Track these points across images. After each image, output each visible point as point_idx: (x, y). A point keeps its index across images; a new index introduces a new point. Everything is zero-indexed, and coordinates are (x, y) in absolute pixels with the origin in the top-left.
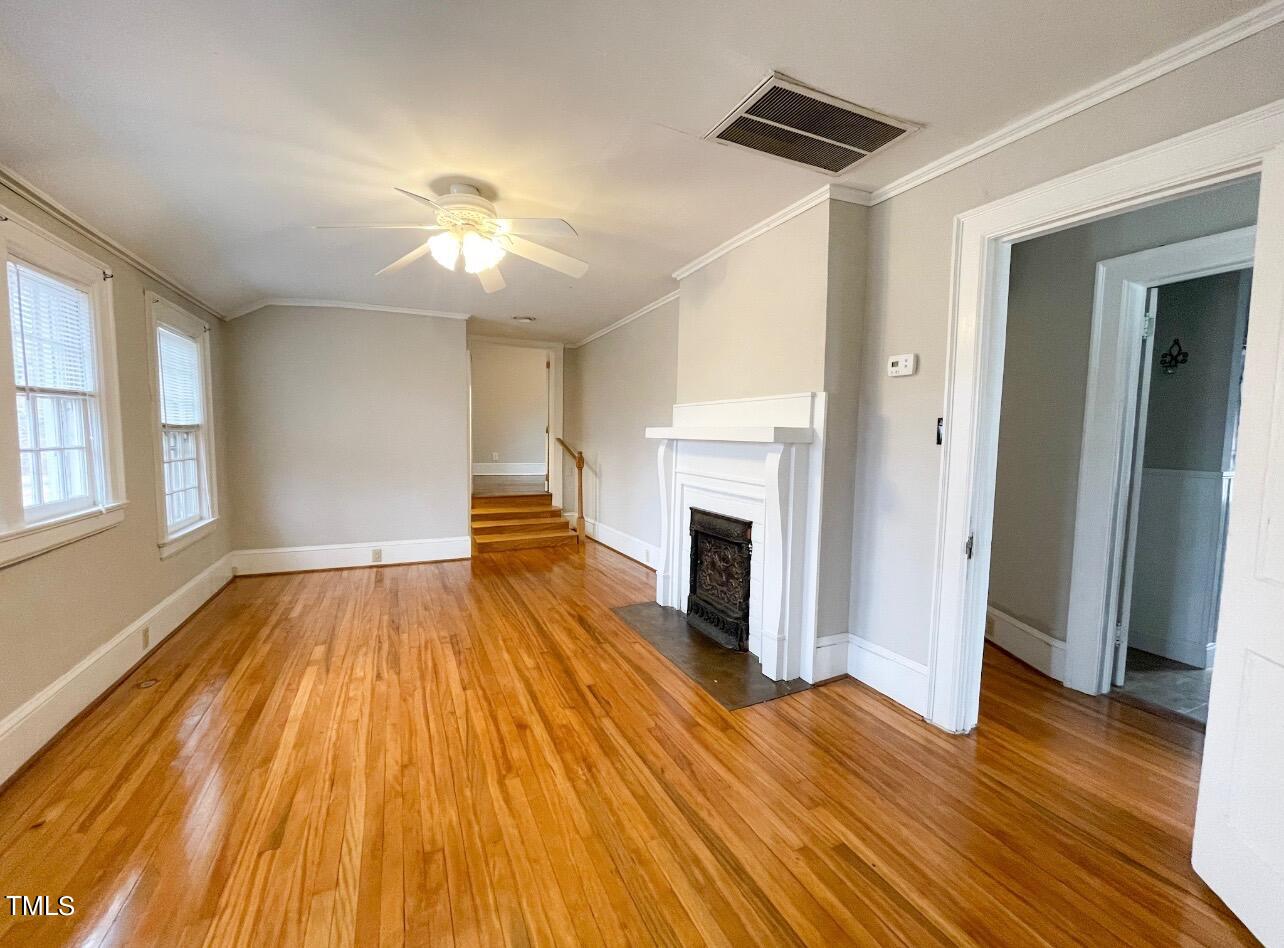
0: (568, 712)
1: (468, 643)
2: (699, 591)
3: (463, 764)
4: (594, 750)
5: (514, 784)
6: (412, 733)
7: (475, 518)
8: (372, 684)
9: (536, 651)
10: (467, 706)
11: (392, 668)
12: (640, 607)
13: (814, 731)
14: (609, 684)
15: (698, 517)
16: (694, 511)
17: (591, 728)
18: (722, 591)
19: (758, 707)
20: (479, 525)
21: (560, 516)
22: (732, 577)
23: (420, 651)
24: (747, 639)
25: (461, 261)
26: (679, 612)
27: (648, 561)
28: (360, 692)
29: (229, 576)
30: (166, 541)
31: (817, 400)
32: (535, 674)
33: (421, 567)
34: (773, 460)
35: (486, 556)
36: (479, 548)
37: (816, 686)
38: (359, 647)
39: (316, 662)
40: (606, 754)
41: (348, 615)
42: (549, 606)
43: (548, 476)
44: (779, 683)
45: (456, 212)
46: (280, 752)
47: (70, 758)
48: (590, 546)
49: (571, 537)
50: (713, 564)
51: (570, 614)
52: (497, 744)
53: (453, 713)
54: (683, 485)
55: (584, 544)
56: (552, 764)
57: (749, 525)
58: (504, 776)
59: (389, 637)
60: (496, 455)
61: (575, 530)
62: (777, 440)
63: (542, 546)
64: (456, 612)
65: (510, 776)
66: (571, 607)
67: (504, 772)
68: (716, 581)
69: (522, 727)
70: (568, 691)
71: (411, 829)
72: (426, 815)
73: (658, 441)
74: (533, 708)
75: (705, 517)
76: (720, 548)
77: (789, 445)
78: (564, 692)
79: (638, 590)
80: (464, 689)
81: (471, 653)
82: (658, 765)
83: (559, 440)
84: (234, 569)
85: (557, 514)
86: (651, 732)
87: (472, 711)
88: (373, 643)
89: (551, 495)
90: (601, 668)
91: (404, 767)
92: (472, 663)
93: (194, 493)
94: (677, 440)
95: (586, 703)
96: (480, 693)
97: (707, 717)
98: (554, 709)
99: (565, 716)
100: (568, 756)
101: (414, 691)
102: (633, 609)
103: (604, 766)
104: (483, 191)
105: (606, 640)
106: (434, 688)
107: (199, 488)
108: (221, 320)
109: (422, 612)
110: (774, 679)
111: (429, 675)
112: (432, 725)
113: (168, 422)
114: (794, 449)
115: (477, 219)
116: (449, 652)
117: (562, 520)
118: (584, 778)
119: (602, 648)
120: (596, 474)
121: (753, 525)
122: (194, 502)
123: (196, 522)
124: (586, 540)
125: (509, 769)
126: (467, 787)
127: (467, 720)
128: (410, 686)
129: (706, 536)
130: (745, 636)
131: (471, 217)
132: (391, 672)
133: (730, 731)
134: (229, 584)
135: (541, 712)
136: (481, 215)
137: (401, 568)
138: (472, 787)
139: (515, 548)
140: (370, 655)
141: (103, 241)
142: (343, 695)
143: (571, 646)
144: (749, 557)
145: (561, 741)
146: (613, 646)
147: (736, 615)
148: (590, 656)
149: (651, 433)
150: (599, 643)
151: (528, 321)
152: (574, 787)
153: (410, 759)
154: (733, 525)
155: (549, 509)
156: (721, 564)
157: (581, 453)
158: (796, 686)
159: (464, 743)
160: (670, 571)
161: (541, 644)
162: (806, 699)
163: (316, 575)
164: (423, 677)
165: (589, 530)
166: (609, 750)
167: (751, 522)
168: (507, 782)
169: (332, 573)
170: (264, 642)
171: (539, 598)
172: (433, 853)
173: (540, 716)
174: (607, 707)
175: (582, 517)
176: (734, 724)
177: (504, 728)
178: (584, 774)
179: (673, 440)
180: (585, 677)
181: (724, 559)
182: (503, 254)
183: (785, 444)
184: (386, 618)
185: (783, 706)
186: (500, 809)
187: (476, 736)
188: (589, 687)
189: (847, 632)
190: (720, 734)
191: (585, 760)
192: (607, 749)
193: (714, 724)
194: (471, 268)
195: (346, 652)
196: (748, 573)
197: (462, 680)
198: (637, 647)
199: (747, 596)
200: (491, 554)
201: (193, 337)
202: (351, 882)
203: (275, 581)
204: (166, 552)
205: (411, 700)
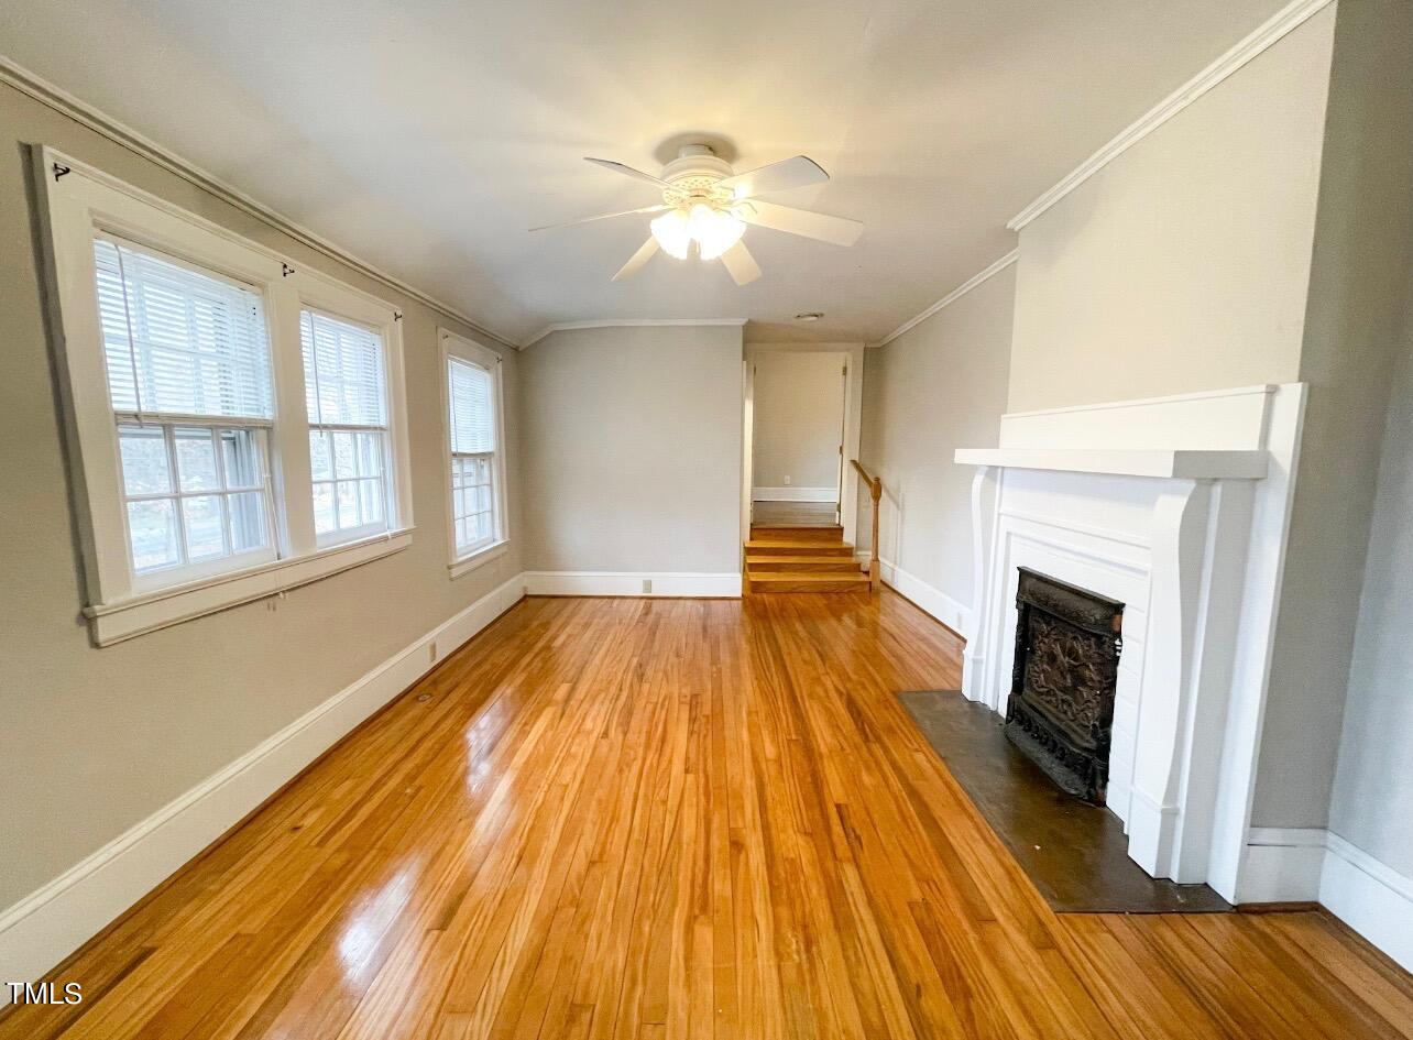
0: (801, 841)
1: (707, 710)
2: (1026, 690)
3: (654, 879)
4: (823, 916)
5: (704, 934)
6: (614, 819)
7: (749, 551)
8: (596, 741)
9: (782, 736)
10: (682, 796)
11: (622, 725)
12: (936, 696)
13: (1231, 1011)
14: (866, 808)
15: (1029, 583)
16: (1024, 574)
17: (826, 875)
18: (1063, 701)
19: (1113, 921)
20: (752, 560)
21: (851, 555)
22: (1084, 683)
23: (655, 709)
24: (1104, 786)
25: (694, 248)
26: (995, 714)
27: (959, 627)
28: (582, 748)
29: (521, 595)
30: (454, 563)
31: (1279, 400)
32: (773, 769)
33: (689, 603)
34: (1171, 508)
35: (758, 596)
36: (754, 588)
37: (1242, 910)
38: (599, 692)
39: (557, 703)
40: (837, 928)
41: (602, 653)
42: (814, 674)
43: (839, 506)
44: (1162, 884)
45: (681, 182)
46: (489, 805)
47: (345, 763)
48: (886, 596)
49: (862, 583)
50: (1052, 659)
51: (837, 690)
52: (701, 863)
53: (664, 802)
54: (1008, 533)
55: (878, 593)
56: (759, 918)
57: (1118, 608)
58: (696, 917)
59: (631, 685)
60: (787, 478)
61: (867, 573)
62: (1178, 473)
63: (824, 591)
64: (706, 664)
65: (702, 918)
66: (842, 681)
67: (697, 912)
68: (1055, 683)
69: (737, 845)
70: (808, 806)
71: (571, 958)
72: (591, 943)
73: (971, 469)
74: (758, 822)
75: (1042, 585)
76: (1065, 635)
77: (1204, 483)
78: (802, 805)
79: (938, 668)
80: (687, 771)
81: (708, 722)
82: (914, 977)
83: (854, 462)
84: (525, 588)
85: (848, 552)
86: (912, 910)
87: (686, 804)
88: (613, 689)
89: (842, 529)
90: (861, 781)
91: (592, 863)
92: (705, 736)
93: (488, 515)
94: (1003, 468)
95: (828, 829)
96: (702, 781)
97: (1013, 912)
98: (784, 830)
99: (795, 845)
100: (784, 912)
101: (634, 759)
102: (925, 696)
103: (828, 945)
104: (718, 149)
105: (878, 739)
106: (655, 761)
107: (492, 511)
108: (516, 349)
109: (673, 659)
110: (1152, 874)
111: (655, 743)
112: (638, 814)
113: (460, 451)
114: (1217, 490)
115: (707, 187)
116: (685, 716)
117: (853, 560)
118: (795, 957)
119: (868, 748)
120: (898, 506)
121: (1127, 612)
122: (488, 525)
123: (489, 543)
124: (883, 588)
125: (704, 909)
126: (649, 917)
127: (677, 817)
128: (632, 753)
129: (1043, 614)
130: (1100, 782)
131: (700, 186)
132: (620, 729)
133: (1052, 953)
134: (519, 602)
135: (766, 828)
136: (711, 180)
137: (668, 602)
138: (654, 919)
139: (794, 590)
140: (607, 702)
141: (393, 283)
142: (565, 750)
143: (829, 740)
144: (1116, 660)
145: (780, 885)
146: (886, 750)
147: (1086, 745)
148: (851, 758)
149: (963, 456)
150: (867, 740)
151: (815, 318)
152: (779, 968)
153: (601, 855)
154: (1091, 605)
155: (838, 546)
156: (1064, 660)
157: (877, 479)
158: (1198, 899)
159: (664, 848)
160: (984, 654)
161: (791, 725)
162: (1219, 930)
163: (591, 600)
164: (647, 747)
165: (886, 574)
166: (843, 923)
167: (1124, 605)
168: (697, 928)
169: (605, 600)
170: (523, 671)
171: (804, 661)
172: (582, 1006)
173: (764, 835)
174: (855, 844)
175: (877, 560)
176: (1060, 940)
177: (716, 842)
178: (798, 952)
179: (998, 467)
180: (836, 790)
181: (1071, 653)
182: (744, 228)
183: (1199, 480)
184: (635, 660)
185: (1169, 934)
186: (677, 969)
187: (680, 843)
188: (838, 806)
189: (1324, 828)
190: (1029, 952)
191: (805, 927)
192: (841, 922)
193: (1024, 930)
194: (708, 254)
195: (586, 696)
196: (1113, 685)
197: (687, 759)
198: (920, 757)
199: (1107, 720)
200: (765, 596)
201: (487, 369)
202: (489, 1009)
203: (555, 603)
204: (455, 572)
205: (626, 770)
